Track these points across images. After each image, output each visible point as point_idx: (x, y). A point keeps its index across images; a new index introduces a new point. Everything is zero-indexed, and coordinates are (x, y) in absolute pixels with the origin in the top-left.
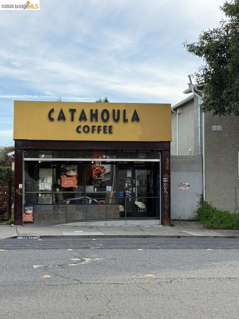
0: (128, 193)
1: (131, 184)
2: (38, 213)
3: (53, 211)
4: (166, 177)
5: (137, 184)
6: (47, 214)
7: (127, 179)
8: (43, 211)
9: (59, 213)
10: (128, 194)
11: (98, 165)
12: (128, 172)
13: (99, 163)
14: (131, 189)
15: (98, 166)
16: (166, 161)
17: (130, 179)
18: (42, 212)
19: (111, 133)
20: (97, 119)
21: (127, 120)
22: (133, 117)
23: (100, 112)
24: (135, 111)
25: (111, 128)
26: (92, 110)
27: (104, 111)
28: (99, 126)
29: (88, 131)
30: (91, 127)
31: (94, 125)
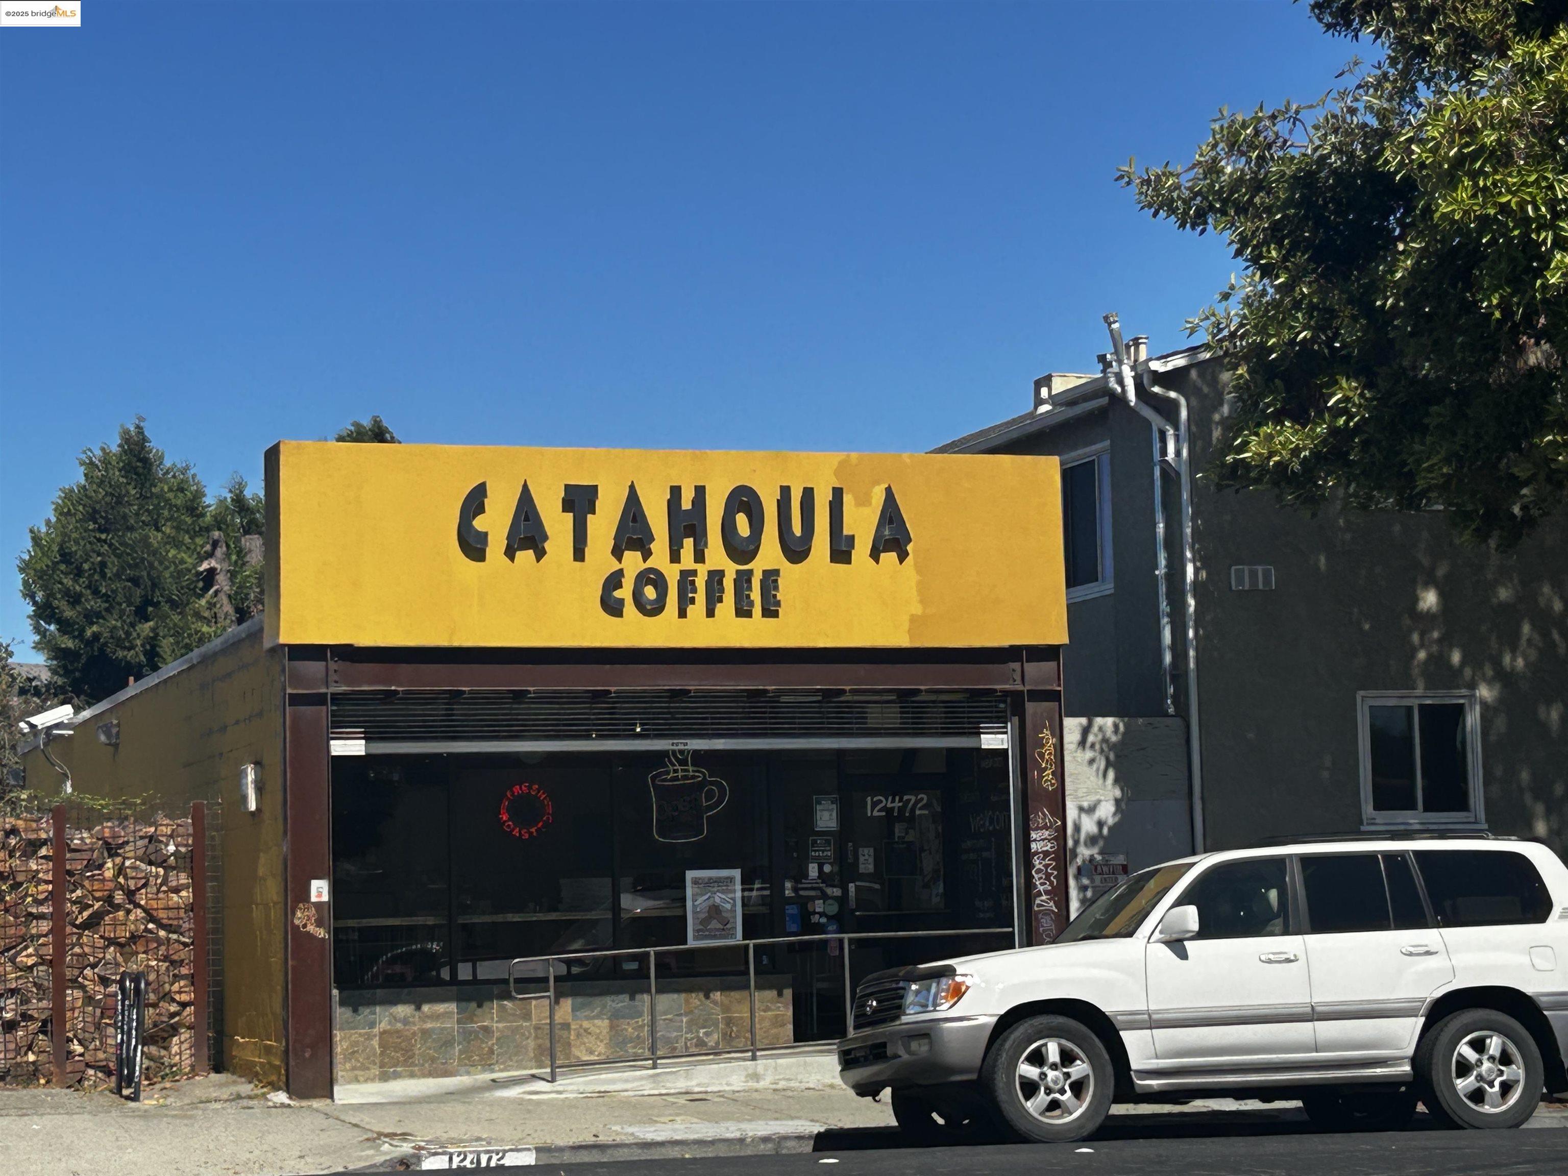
0: (821, 914)
1: (836, 869)
2: (383, 1033)
3: (455, 1016)
4: (1046, 827)
5: (866, 861)
6: (425, 1033)
7: (815, 842)
9: (486, 1029)
10: (823, 920)
11: (676, 771)
12: (818, 807)
13: (683, 762)
14: (837, 892)
15: (680, 774)
16: (1043, 746)
17: (828, 842)
18: (399, 1026)
19: (773, 607)
20: (700, 537)
21: (851, 537)
22: (882, 524)
23: (716, 502)
24: (890, 497)
25: (776, 581)
26: (675, 492)
27: (740, 494)
28: (716, 574)
29: (662, 599)
30: (673, 577)
31: (691, 567)
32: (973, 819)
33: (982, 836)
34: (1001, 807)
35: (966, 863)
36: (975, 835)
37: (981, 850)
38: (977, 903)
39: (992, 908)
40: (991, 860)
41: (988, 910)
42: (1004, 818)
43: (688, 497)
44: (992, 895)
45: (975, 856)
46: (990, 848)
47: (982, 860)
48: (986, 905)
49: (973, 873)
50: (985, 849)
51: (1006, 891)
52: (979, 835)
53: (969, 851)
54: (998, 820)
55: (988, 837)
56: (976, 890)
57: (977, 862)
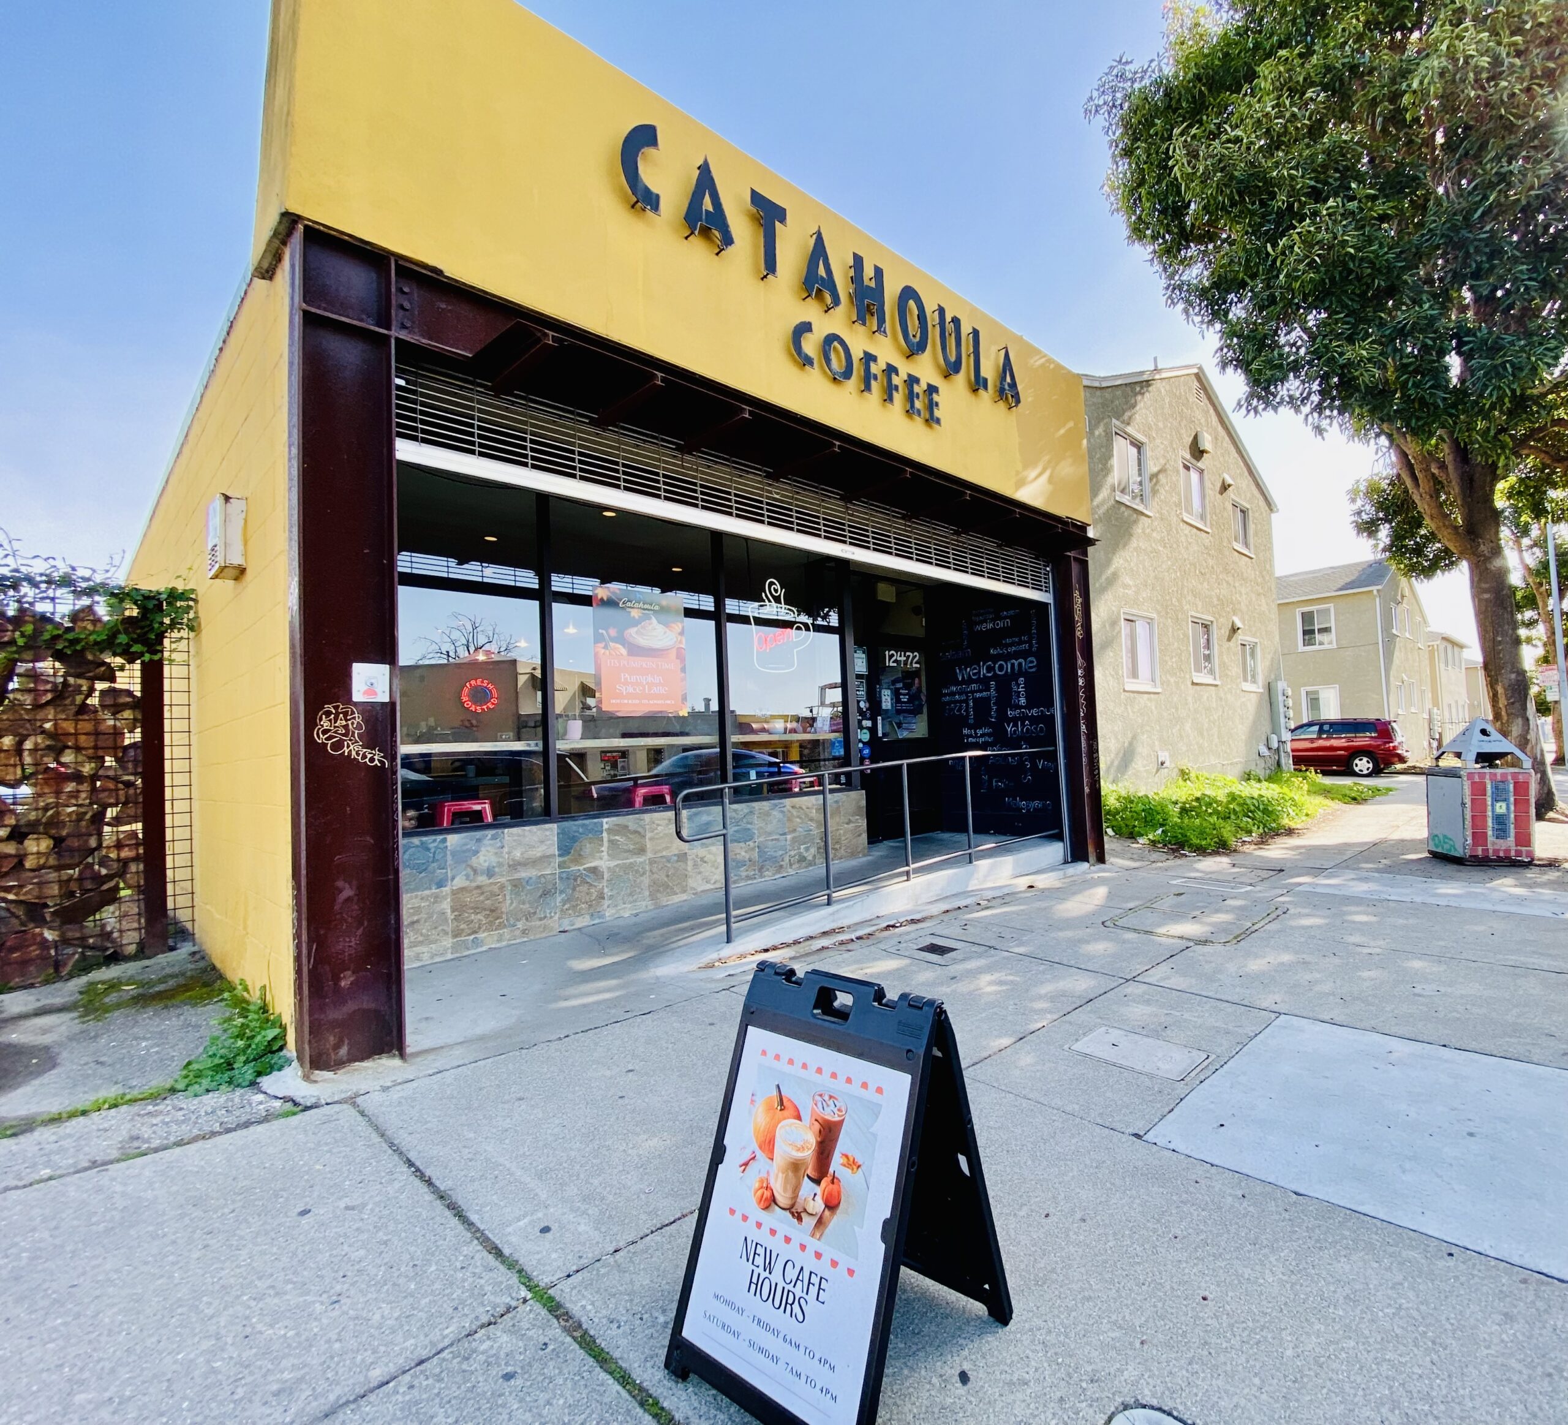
0: (859, 741)
2: (457, 892)
3: (558, 859)
5: (886, 701)
6: (517, 885)
8: (490, 873)
9: (594, 870)
10: (861, 746)
14: (869, 723)
16: (1076, 603)
17: (862, 684)
18: (482, 880)
19: (935, 426)
20: (881, 321)
21: (985, 380)
22: (1003, 378)
23: (892, 290)
24: (1007, 355)
25: (935, 397)
26: (858, 261)
27: (908, 293)
28: (891, 370)
29: (847, 374)
30: (857, 354)
31: (872, 351)
32: (960, 670)
33: (975, 681)
34: (1007, 658)
35: (949, 703)
36: (963, 682)
37: (973, 692)
38: (966, 731)
39: (989, 735)
40: (988, 699)
41: (982, 736)
42: (1013, 665)
43: (869, 272)
44: (990, 724)
45: (963, 697)
46: (988, 689)
47: (975, 700)
48: (980, 732)
49: (960, 710)
50: (980, 691)
51: (1015, 720)
52: (970, 681)
53: (953, 694)
54: (1001, 668)
55: (984, 682)
56: (963, 722)
57: (966, 701)
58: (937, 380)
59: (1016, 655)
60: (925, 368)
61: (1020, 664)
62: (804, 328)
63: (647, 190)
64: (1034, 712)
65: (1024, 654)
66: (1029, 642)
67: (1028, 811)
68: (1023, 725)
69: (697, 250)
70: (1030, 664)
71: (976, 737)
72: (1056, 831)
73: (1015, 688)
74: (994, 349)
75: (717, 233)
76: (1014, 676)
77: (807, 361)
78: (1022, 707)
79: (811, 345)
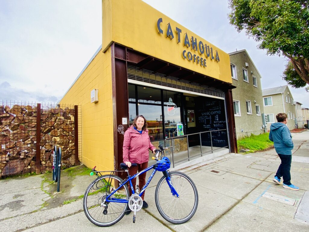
5: (188, 120)
19: (205, 67)
20: (196, 48)
21: (214, 57)
22: (217, 56)
23: (198, 42)
24: (217, 52)
25: (205, 62)
26: (193, 38)
27: (201, 42)
28: (198, 57)
29: (191, 59)
30: (193, 55)
31: (195, 54)
32: (203, 113)
33: (206, 116)
34: (213, 111)
35: (200, 120)
36: (203, 116)
37: (206, 118)
38: (204, 126)
39: (210, 126)
40: (209, 119)
41: (208, 126)
42: (215, 112)
43: (194, 39)
44: (210, 124)
45: (203, 119)
46: (209, 117)
47: (206, 119)
48: (207, 126)
49: (203, 121)
50: (208, 118)
51: (216, 124)
52: (205, 116)
53: (201, 118)
54: (212, 113)
55: (208, 116)
56: (204, 124)
57: (204, 120)
58: (205, 59)
59: (216, 110)
60: (203, 57)
61: (217, 112)
62: (185, 51)
63: (161, 30)
64: (220, 122)
65: (218, 110)
66: (219, 108)
67: (219, 142)
68: (218, 124)
69: (168, 39)
70: (219, 112)
71: (207, 127)
72: (227, 146)
73: (216, 117)
74: (214, 51)
75: (171, 36)
76: (215, 115)
77: (185, 57)
78: (217, 121)
79: (186, 54)
